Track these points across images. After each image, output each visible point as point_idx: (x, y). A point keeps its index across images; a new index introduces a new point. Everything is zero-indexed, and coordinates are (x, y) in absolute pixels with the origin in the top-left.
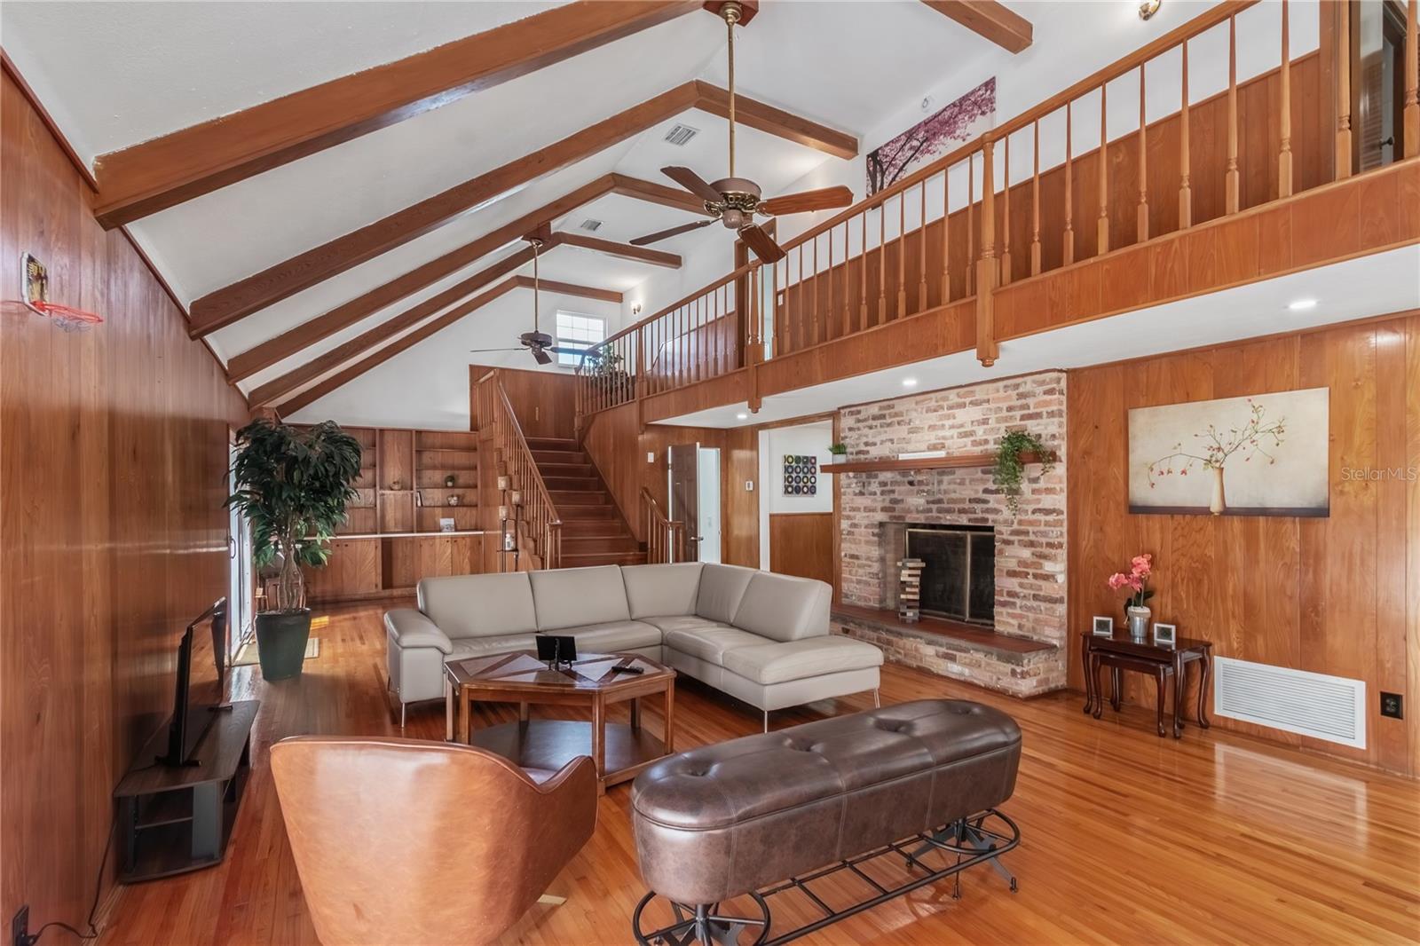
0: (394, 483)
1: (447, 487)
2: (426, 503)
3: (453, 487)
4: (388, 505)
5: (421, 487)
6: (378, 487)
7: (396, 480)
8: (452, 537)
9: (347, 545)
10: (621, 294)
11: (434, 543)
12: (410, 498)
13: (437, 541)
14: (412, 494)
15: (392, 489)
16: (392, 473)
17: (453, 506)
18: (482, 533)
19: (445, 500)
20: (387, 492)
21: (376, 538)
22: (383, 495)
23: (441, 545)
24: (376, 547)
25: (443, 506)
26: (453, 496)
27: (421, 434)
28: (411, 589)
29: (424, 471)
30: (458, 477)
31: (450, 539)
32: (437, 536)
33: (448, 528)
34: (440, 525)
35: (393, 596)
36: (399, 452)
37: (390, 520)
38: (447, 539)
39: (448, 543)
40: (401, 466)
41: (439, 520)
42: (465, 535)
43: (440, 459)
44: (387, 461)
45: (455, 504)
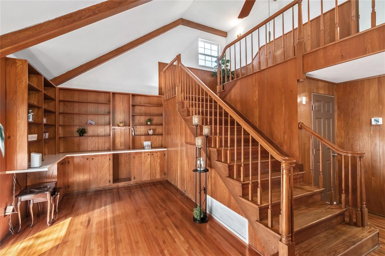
0: (120, 123)
1: (147, 124)
2: (137, 133)
3: (151, 125)
4: (117, 134)
5: (134, 125)
6: (111, 125)
7: (121, 121)
8: (151, 152)
9: (93, 159)
10: (226, 33)
11: (141, 155)
12: (128, 131)
13: (143, 154)
14: (129, 129)
15: (119, 126)
16: (119, 117)
17: (151, 135)
18: (166, 149)
19: (147, 131)
20: (117, 127)
21: (109, 154)
22: (114, 129)
23: (145, 157)
24: (110, 159)
25: (145, 135)
26: (150, 130)
27: (134, 96)
28: (129, 182)
29: (136, 116)
30: (153, 120)
31: (149, 153)
32: (143, 152)
33: (147, 147)
34: (144, 145)
35: (118, 187)
36: (123, 106)
37: (118, 143)
38: (148, 154)
39: (149, 155)
40: (124, 113)
41: (143, 142)
42: (157, 151)
43: (144, 110)
44: (116, 111)
45: (151, 134)
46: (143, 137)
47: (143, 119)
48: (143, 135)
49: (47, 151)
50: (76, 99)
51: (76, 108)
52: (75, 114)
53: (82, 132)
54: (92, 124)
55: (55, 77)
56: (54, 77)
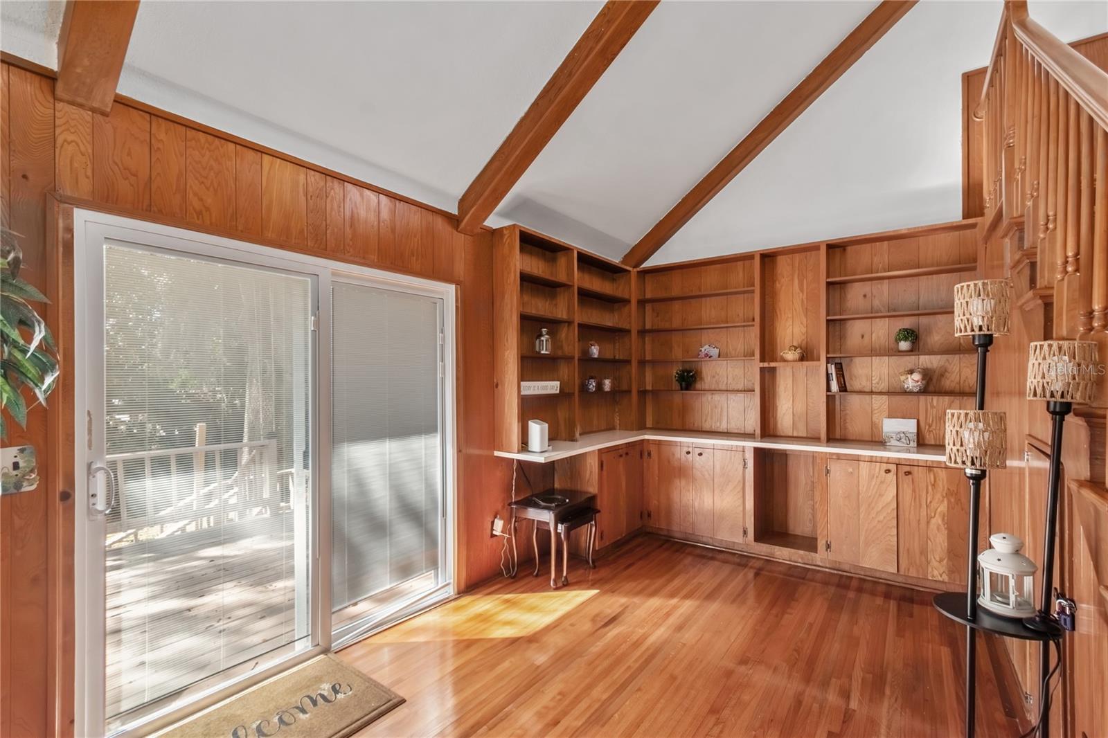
0: (790, 348)
1: (898, 351)
2: (854, 384)
5: (844, 356)
6: (757, 357)
8: (899, 463)
11: (857, 469)
16: (789, 331)
17: (911, 393)
19: (896, 379)
20: (781, 364)
21: (743, 447)
22: (773, 370)
23: (872, 476)
24: (745, 464)
25: (889, 393)
26: (911, 372)
27: (845, 250)
28: (807, 553)
29: (850, 322)
30: (929, 331)
31: (893, 467)
32: (865, 456)
33: (899, 440)
34: (884, 431)
35: (772, 559)
36: (802, 290)
37: (784, 414)
38: (885, 466)
39: (890, 475)
40: (806, 316)
41: (882, 420)
42: (932, 461)
43: (886, 294)
44: (780, 310)
45: (916, 390)
46: (881, 402)
47: (881, 331)
48: (881, 393)
49: (618, 422)
50: (676, 292)
51: (677, 315)
52: (675, 330)
53: (689, 379)
54: (711, 357)
55: (634, 245)
56: (632, 247)
